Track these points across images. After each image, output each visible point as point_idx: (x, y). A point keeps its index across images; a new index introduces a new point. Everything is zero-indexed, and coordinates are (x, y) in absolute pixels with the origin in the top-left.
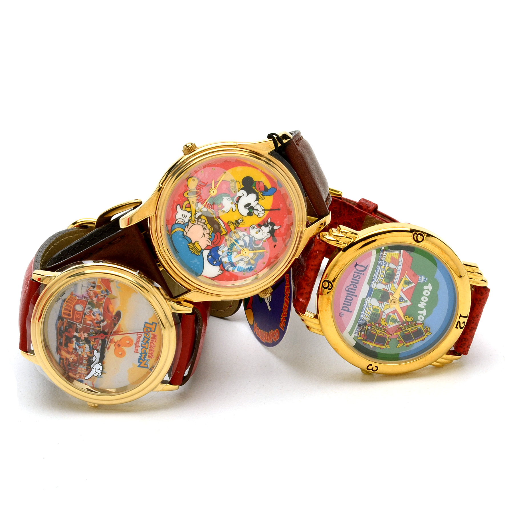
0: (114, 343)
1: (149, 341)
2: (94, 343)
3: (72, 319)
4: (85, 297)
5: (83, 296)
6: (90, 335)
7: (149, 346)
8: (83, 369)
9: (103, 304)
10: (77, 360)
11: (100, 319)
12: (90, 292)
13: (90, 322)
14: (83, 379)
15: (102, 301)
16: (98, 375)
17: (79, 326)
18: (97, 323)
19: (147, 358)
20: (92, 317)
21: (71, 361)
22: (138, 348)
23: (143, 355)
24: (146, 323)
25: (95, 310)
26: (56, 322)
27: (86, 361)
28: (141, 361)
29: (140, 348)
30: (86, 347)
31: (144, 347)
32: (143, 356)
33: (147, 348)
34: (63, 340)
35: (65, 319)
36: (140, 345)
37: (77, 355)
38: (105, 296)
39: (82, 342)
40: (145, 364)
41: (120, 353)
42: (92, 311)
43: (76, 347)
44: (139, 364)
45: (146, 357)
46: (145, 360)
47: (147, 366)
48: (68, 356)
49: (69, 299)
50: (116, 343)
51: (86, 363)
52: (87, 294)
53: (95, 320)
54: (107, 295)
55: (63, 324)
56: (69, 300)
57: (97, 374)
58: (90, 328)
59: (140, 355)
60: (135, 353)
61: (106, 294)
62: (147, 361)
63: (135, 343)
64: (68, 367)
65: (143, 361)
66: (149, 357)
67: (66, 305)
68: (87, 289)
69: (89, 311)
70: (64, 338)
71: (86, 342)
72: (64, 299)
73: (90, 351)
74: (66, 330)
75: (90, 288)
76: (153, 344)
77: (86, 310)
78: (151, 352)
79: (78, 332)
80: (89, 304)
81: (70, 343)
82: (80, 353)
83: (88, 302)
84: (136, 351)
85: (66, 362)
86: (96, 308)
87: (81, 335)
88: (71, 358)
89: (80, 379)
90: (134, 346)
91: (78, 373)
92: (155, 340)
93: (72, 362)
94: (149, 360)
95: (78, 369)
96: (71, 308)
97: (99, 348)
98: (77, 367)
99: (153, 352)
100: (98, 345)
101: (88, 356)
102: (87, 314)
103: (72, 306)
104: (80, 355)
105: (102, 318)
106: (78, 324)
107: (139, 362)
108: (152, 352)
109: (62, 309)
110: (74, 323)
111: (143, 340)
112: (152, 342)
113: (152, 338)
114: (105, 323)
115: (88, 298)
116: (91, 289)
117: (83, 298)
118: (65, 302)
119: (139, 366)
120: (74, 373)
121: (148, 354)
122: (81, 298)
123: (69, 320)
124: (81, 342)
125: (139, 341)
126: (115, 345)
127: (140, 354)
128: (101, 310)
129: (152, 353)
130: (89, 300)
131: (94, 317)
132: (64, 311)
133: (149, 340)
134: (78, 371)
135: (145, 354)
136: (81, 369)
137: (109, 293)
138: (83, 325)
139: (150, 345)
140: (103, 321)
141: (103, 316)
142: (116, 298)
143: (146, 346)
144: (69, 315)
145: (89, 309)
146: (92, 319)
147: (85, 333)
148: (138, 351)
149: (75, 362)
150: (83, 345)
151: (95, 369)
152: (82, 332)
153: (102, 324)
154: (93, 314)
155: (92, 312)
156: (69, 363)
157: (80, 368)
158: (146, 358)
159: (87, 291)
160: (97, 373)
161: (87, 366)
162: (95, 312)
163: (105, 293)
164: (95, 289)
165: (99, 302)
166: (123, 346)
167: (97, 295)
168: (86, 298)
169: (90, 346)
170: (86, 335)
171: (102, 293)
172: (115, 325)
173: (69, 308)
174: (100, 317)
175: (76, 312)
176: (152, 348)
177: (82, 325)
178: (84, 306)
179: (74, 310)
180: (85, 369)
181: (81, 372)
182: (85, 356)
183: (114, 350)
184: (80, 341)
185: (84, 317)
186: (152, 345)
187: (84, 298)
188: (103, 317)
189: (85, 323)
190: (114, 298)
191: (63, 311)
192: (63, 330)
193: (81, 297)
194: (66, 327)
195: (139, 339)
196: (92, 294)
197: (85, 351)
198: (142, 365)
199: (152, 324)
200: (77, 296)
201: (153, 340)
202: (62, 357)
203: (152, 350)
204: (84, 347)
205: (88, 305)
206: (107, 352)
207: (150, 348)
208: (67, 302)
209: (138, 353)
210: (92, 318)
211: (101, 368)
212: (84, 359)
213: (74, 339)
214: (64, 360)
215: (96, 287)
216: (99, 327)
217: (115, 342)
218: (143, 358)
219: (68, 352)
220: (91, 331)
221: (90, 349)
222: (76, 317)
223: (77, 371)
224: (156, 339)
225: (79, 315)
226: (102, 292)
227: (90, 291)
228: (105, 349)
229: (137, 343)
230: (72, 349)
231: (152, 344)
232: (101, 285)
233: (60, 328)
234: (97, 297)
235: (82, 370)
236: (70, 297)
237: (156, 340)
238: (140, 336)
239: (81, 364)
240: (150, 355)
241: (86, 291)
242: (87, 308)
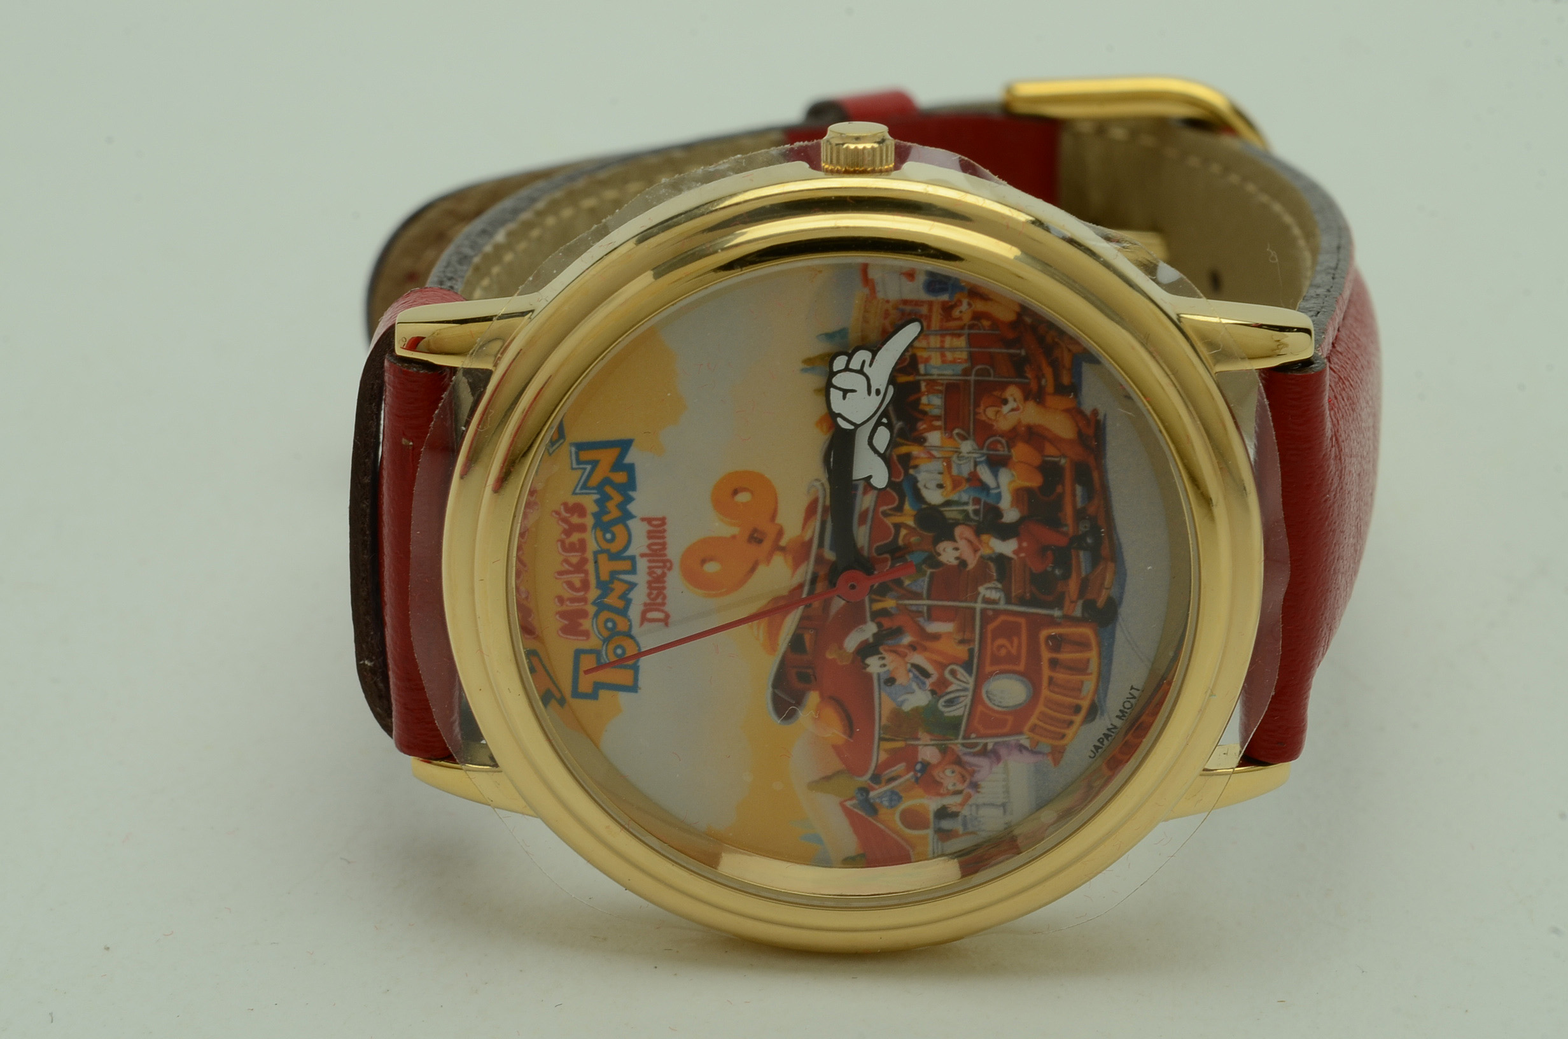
0: (783, 543)
1: (599, 592)
2: (898, 519)
3: (1036, 624)
4: (984, 752)
5: (993, 755)
6: (925, 561)
7: (590, 567)
8: (936, 360)
9: (881, 739)
10: (977, 405)
11: (885, 655)
12: (960, 787)
13: (934, 627)
14: (931, 304)
15: (886, 751)
16: (850, 357)
17: (994, 595)
18: (898, 632)
19: (589, 502)
20: (928, 659)
21: (1013, 393)
22: (649, 546)
23: (615, 513)
24: (633, 688)
25: (919, 698)
26: (1122, 587)
27: (925, 413)
28: (620, 477)
29: (639, 544)
30: (940, 491)
31: (615, 557)
32: (611, 505)
33: (603, 558)
34: (1074, 496)
35: (1078, 612)
36: (642, 565)
37: (983, 432)
38: (876, 778)
39: (966, 512)
40: (595, 463)
41: (743, 497)
42: (933, 692)
43: (995, 475)
44: (628, 460)
45: (597, 501)
46: (600, 488)
47: (586, 455)
48: (1031, 414)
49: (1071, 723)
50: (777, 548)
51: (924, 400)
52: (972, 773)
53: (913, 647)
54: (864, 791)
55: (1084, 585)
56: (1067, 717)
57: (855, 364)
58: (929, 598)
59: (632, 507)
60: (660, 515)
61: (872, 794)
62: (584, 486)
63: (670, 569)
64: (1023, 352)
65: (607, 481)
66: (579, 509)
67: (1080, 690)
68: (977, 798)
69: (951, 689)
70: (1069, 510)
71: (941, 513)
72: (1093, 719)
73: (911, 471)
74: (1063, 558)
75: (963, 804)
76: (570, 585)
77: (965, 690)
78: (575, 537)
79: (990, 558)
80: (953, 726)
81: (1028, 491)
82: (967, 447)
83: (962, 733)
84: (657, 528)
85: (1039, 377)
86: (916, 710)
87: (976, 550)
88: (1014, 405)
89: (945, 297)
90: (675, 550)
91: (962, 328)
92: (564, 608)
93: (1003, 386)
94: (574, 493)
95: (964, 355)
96: (1051, 679)
97: (865, 502)
98: (973, 365)
99: (562, 542)
100: (870, 515)
101: (921, 441)
102: (960, 671)
103: (1045, 692)
104: (964, 438)
105: (874, 665)
106: (1002, 606)
107: (630, 469)
108: (567, 541)
109: (1100, 664)
110: (1022, 601)
111: (631, 595)
112: (582, 594)
113: (584, 614)
114: (852, 642)
115: (965, 754)
116: (958, 799)
117: (990, 747)
118: (1085, 704)
119: (624, 445)
120: (986, 323)
121: (589, 521)
122: (1004, 742)
123: (1052, 616)
124: (970, 508)
125: (649, 583)
126: (780, 533)
127: (630, 516)
128: (885, 704)
129: (568, 533)
130: (957, 745)
131: (918, 659)
132: (1086, 655)
133: (594, 603)
134: (961, 342)
135: (606, 518)
136: (949, 356)
137: (854, 801)
138: (972, 605)
139: (586, 572)
140: (867, 650)
141: (869, 677)
142: (815, 785)
143: (606, 566)
144: (1057, 643)
145: (952, 696)
146: (925, 649)
147: (955, 562)
148: (646, 527)
149: (990, 391)
150: (954, 497)
151: (869, 393)
152: (972, 562)
153: (870, 630)
154: (926, 674)
155: (933, 684)
156: (1020, 373)
157: (954, 362)
158: (597, 497)
159: (975, 786)
160: (859, 368)
161: (916, 385)
162: (914, 686)
163: (880, 797)
164: (932, 804)
165: (900, 744)
166: (734, 537)
167: (917, 780)
168: (978, 748)
169: (918, 497)
170: (948, 553)
171: (893, 792)
172: (796, 643)
173: (1061, 676)
174: (884, 665)
175: (1021, 667)
176: (574, 558)
177: (979, 606)
178: (980, 708)
179: (1031, 676)
180: (927, 361)
181: (948, 341)
182: (934, 438)
183: (776, 503)
184: (976, 512)
185: (971, 651)
186: (576, 579)
187: (986, 745)
188: (869, 670)
189: (965, 619)
190: (827, 778)
191: (1093, 655)
192: (1081, 553)
193: (1003, 752)
194: (1066, 576)
195: (655, 592)
196: (949, 778)
197: (939, 465)
198: (607, 457)
199: (598, 686)
200: (1026, 748)
201: (576, 606)
202: (1066, 402)
203: (571, 548)
204: (948, 484)
205: (960, 718)
206: (817, 484)
207: (584, 561)
208: (1077, 709)
209: (643, 519)
210: (927, 654)
211: (837, 403)
212: (938, 418)
213: (1011, 515)
214: (1050, 388)
215: (931, 816)
216: (884, 613)
217: (782, 549)
218: (609, 498)
219: (1034, 436)
220: (922, 584)
221: (914, 481)
222: (1016, 640)
223: (972, 341)
224: (563, 615)
225: (1003, 652)
226: (895, 797)
227: (959, 792)
228: (828, 503)
229: (659, 572)
230: (1015, 459)
231: (578, 584)
232: (908, 831)
233: (1096, 560)
234: (918, 767)
235: (943, 355)
236: (1063, 736)
237: (560, 609)
238: (650, 615)
239: (952, 390)
240: (575, 520)
241: (983, 784)
242: (962, 699)
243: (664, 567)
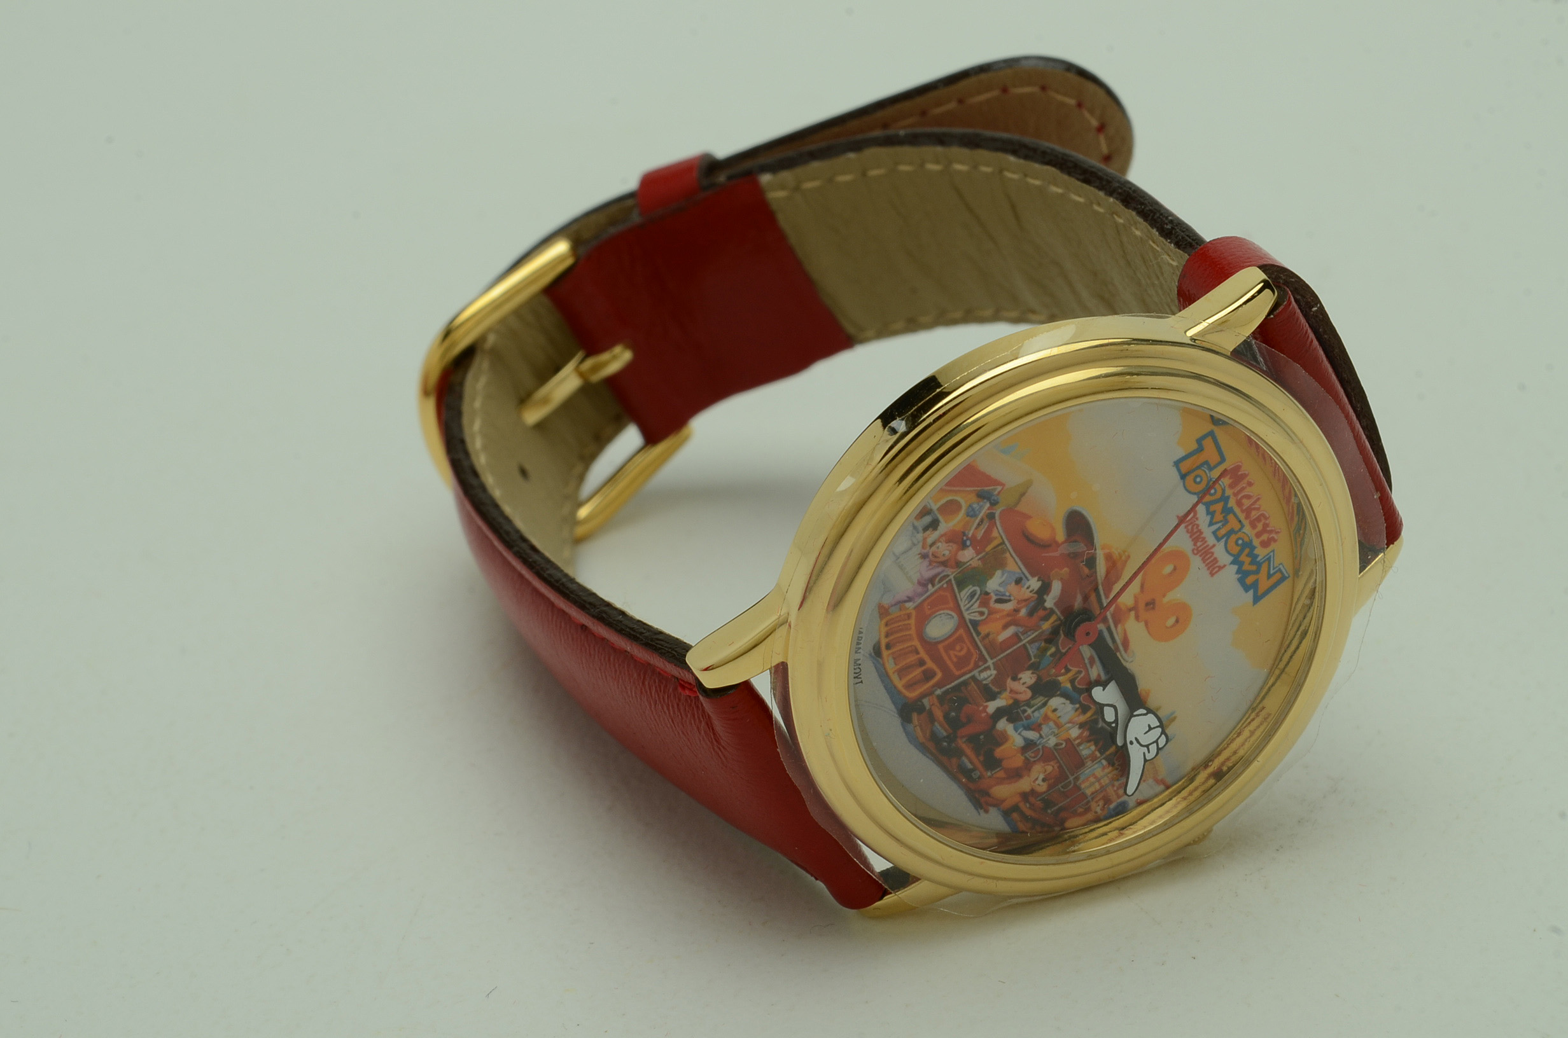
0: (1133, 613)
1: (1229, 505)
2: (1070, 675)
3: (948, 676)
4: (932, 581)
5: (924, 584)
6: (1039, 663)
7: (1242, 516)
8: (1099, 772)
9: (1003, 543)
10: (1060, 767)
11: (1031, 594)
12: (934, 548)
13: (1011, 630)
14: (1119, 797)
15: (995, 538)
16: (1159, 749)
17: (984, 675)
18: (1031, 614)
19: (1261, 552)
20: (1003, 610)
21: (1042, 787)
22: (1213, 553)
23: (1243, 558)
24: (1177, 464)
25: (993, 584)
26: (907, 733)
27: (1089, 741)
28: (1250, 580)
29: (1220, 553)
30: (1054, 708)
31: (1231, 532)
32: (1247, 560)
33: (1237, 526)
34: (970, 759)
35: (926, 701)
36: (1211, 540)
37: (1047, 756)
38: (991, 516)
39: (1030, 706)
40: (1269, 576)
41: (1171, 621)
42: (987, 594)
43: (1025, 739)
44: (1251, 592)
45: (1257, 556)
46: (1259, 565)
47: (1278, 576)
48: (1024, 784)
49: (887, 636)
50: (1134, 608)
51: (1093, 748)
52: (931, 563)
53: (1016, 611)
54: (994, 504)
55: (932, 719)
56: (891, 638)
57: (1153, 748)
58: (1024, 645)
59: (1235, 568)
60: (1215, 576)
61: (988, 505)
62: (1269, 559)
63: (1193, 550)
64: (1049, 811)
65: (1257, 572)
66: (1265, 544)
67: (894, 659)
68: (918, 549)
69: (977, 605)
70: (968, 751)
71: (1045, 696)
72: (874, 649)
73: (1077, 706)
74: (954, 724)
75: (925, 539)
76: (1248, 497)
77: (968, 609)
78: (1260, 527)
79: (999, 693)
80: (961, 584)
81: (999, 744)
82: (1052, 742)
83: (953, 582)
84: (1213, 567)
85: (1032, 807)
86: (991, 576)
87: (1012, 691)
88: (1037, 782)
89: (1112, 806)
90: (1196, 562)
91: (1093, 799)
92: (1245, 481)
93: (1050, 787)
94: (1273, 551)
95: (1083, 786)
96: (918, 653)
97: (1096, 671)
98: (1075, 785)
99: (1266, 518)
100: (1088, 666)
101: (1082, 726)
102: (978, 618)
103: (916, 643)
104: (1057, 745)
105: (1035, 584)
106: (976, 673)
107: (1246, 588)
108: (1263, 521)
109: (891, 681)
110: (965, 683)
111: (1209, 518)
112: (1239, 497)
113: (1231, 486)
114: (1056, 587)
115: (943, 571)
116: (930, 541)
117: (930, 586)
118: (885, 653)
119: (1257, 599)
120: (1081, 810)
121: (1256, 542)
122: (921, 595)
123: (940, 688)
124: (1029, 711)
125: (1201, 533)
126: (1137, 618)
127: (1233, 563)
128: (1014, 565)
129: (1266, 525)
130: (952, 573)
131: (1008, 607)
132: (904, 681)
133: (1228, 497)
134: (1088, 792)
135: (1247, 551)
136: (1092, 779)
137: (996, 492)
138: (995, 660)
139: (1243, 511)
140: (1045, 589)
141: (1033, 575)
142: (1028, 484)
143: (1233, 523)
144: (928, 675)
145: (974, 600)
146: (1008, 615)
147: (1019, 677)
148: (1221, 563)
149: (1055, 781)
150: (1043, 711)
151: (1136, 739)
152: (1010, 683)
153: (1050, 602)
154: (999, 601)
155: (991, 598)
156: (1043, 800)
157: (1087, 779)
158: (1259, 559)
159: (924, 556)
160: (1150, 747)
161: (1102, 754)
162: (1002, 589)
163: (981, 507)
164: (944, 527)
165: (989, 548)
166: (1164, 596)
167: (964, 534)
168: (937, 580)
169: (1065, 695)
170: (1028, 677)
171: (974, 516)
172: (1091, 562)
173: (912, 658)
174: (1028, 588)
175: (940, 647)
176: (1254, 514)
177: (990, 662)
178: (951, 605)
179: (931, 646)
180: (1104, 768)
181: (1097, 786)
182: (1075, 732)
183: (1149, 632)
184: (1024, 711)
185: (978, 634)
186: (1247, 503)
187: (933, 585)
188: (1036, 578)
189: (994, 649)
190: (1023, 494)
191: (899, 684)
192: (945, 734)
193: (920, 589)
194: (946, 716)
195: (1195, 530)
196: (944, 550)
197: (1063, 721)
198: (1264, 584)
199: (1200, 449)
200: (905, 601)
201: (1238, 488)
202: (1007, 805)
203: (1258, 519)
204: (1050, 714)
205: (960, 591)
206: (1130, 660)
207: (1247, 517)
208: (888, 647)
209: (1225, 566)
210: (1005, 613)
211: (1152, 720)
212: (1079, 744)
213: (1003, 725)
214: (1022, 805)
215: (940, 518)
216: (1045, 618)
217: (1130, 610)
218: (1251, 563)
219: (1016, 774)
220: (1032, 650)
221: (1072, 702)
222: (955, 660)
223: (1084, 795)
224: (1244, 476)
225: (958, 648)
226: (971, 514)
227: (931, 546)
228: (1118, 654)
229: (1199, 544)
230: (1019, 755)
231: (1245, 501)
232: (950, 498)
233: (934, 737)
234: (968, 543)
235: (1096, 777)
236: (887, 625)
237: (1247, 479)
238: (1191, 515)
239: (1080, 763)
240: (1265, 537)
241: (920, 561)
242: (967, 602)
243: (1197, 549)
